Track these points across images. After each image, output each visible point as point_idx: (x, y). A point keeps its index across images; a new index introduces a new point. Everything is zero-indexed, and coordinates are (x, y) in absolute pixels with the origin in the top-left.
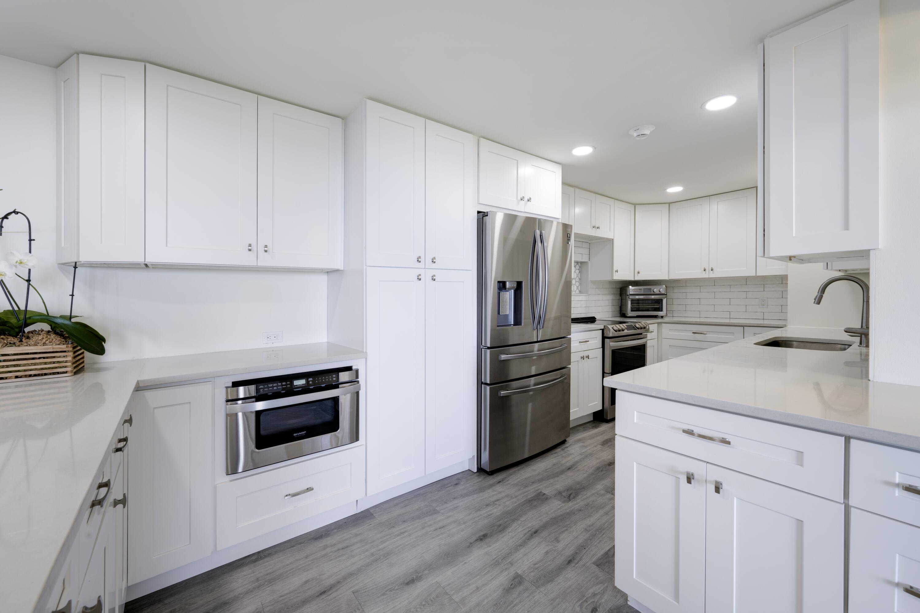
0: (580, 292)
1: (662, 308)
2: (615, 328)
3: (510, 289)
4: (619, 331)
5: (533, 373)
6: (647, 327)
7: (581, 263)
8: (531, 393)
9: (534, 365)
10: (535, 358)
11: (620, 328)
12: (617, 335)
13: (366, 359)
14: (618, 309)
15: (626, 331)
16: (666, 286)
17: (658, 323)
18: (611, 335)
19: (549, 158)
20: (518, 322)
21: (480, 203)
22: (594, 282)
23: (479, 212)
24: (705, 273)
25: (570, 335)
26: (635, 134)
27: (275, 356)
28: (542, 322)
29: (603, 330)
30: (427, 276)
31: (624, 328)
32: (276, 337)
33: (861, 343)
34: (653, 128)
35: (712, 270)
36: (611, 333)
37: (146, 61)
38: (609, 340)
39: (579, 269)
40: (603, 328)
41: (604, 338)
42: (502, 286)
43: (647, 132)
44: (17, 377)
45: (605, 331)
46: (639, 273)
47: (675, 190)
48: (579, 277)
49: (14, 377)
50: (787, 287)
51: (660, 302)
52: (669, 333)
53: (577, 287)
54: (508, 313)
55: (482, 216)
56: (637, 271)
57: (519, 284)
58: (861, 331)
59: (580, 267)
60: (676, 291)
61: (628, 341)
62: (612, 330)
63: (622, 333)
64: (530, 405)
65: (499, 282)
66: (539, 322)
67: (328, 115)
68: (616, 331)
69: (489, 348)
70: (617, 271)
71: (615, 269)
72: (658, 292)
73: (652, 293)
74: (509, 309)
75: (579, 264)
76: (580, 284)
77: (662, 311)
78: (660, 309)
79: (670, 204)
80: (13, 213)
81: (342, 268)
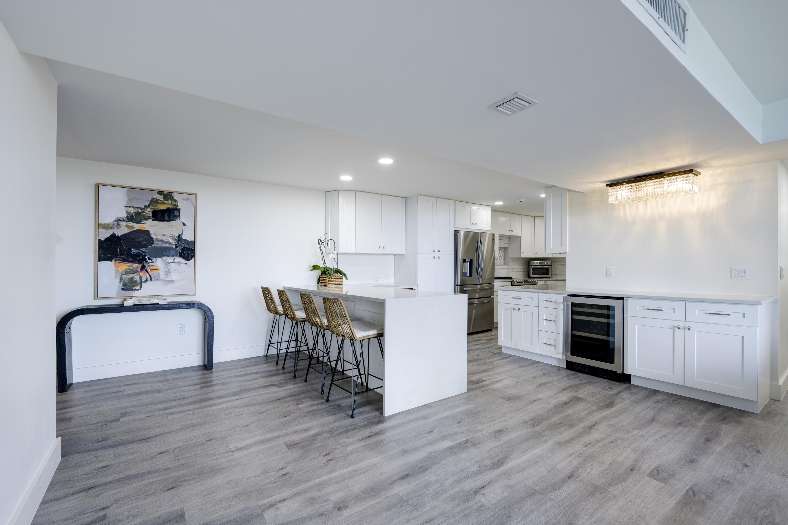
0: (504, 264)
1: (549, 273)
2: (518, 281)
3: (467, 262)
4: (520, 282)
5: (477, 297)
6: (536, 282)
7: (505, 248)
8: (475, 305)
9: (477, 294)
10: (478, 290)
11: (520, 281)
12: (518, 285)
13: (417, 286)
14: (527, 273)
15: (523, 283)
16: (551, 261)
17: (545, 281)
19: (486, 205)
20: (471, 275)
21: (456, 227)
22: (512, 259)
23: (455, 231)
25: (494, 282)
26: (518, 201)
28: (481, 276)
30: (436, 257)
31: (522, 281)
34: (524, 199)
36: (515, 283)
37: (356, 191)
39: (503, 251)
40: (512, 281)
42: (464, 261)
45: (513, 283)
46: (536, 254)
48: (504, 255)
51: (548, 269)
53: (503, 261)
54: (466, 272)
55: (457, 232)
57: (471, 260)
59: (504, 250)
60: (558, 263)
62: (516, 282)
63: (521, 284)
64: (474, 311)
65: (463, 259)
66: (480, 276)
67: (401, 197)
68: (518, 282)
69: (459, 285)
70: (523, 253)
71: (522, 252)
72: (547, 264)
73: (544, 264)
74: (467, 270)
75: (504, 249)
76: (504, 260)
77: (549, 274)
78: (548, 273)
79: (535, 217)
80: (331, 239)
81: (404, 254)
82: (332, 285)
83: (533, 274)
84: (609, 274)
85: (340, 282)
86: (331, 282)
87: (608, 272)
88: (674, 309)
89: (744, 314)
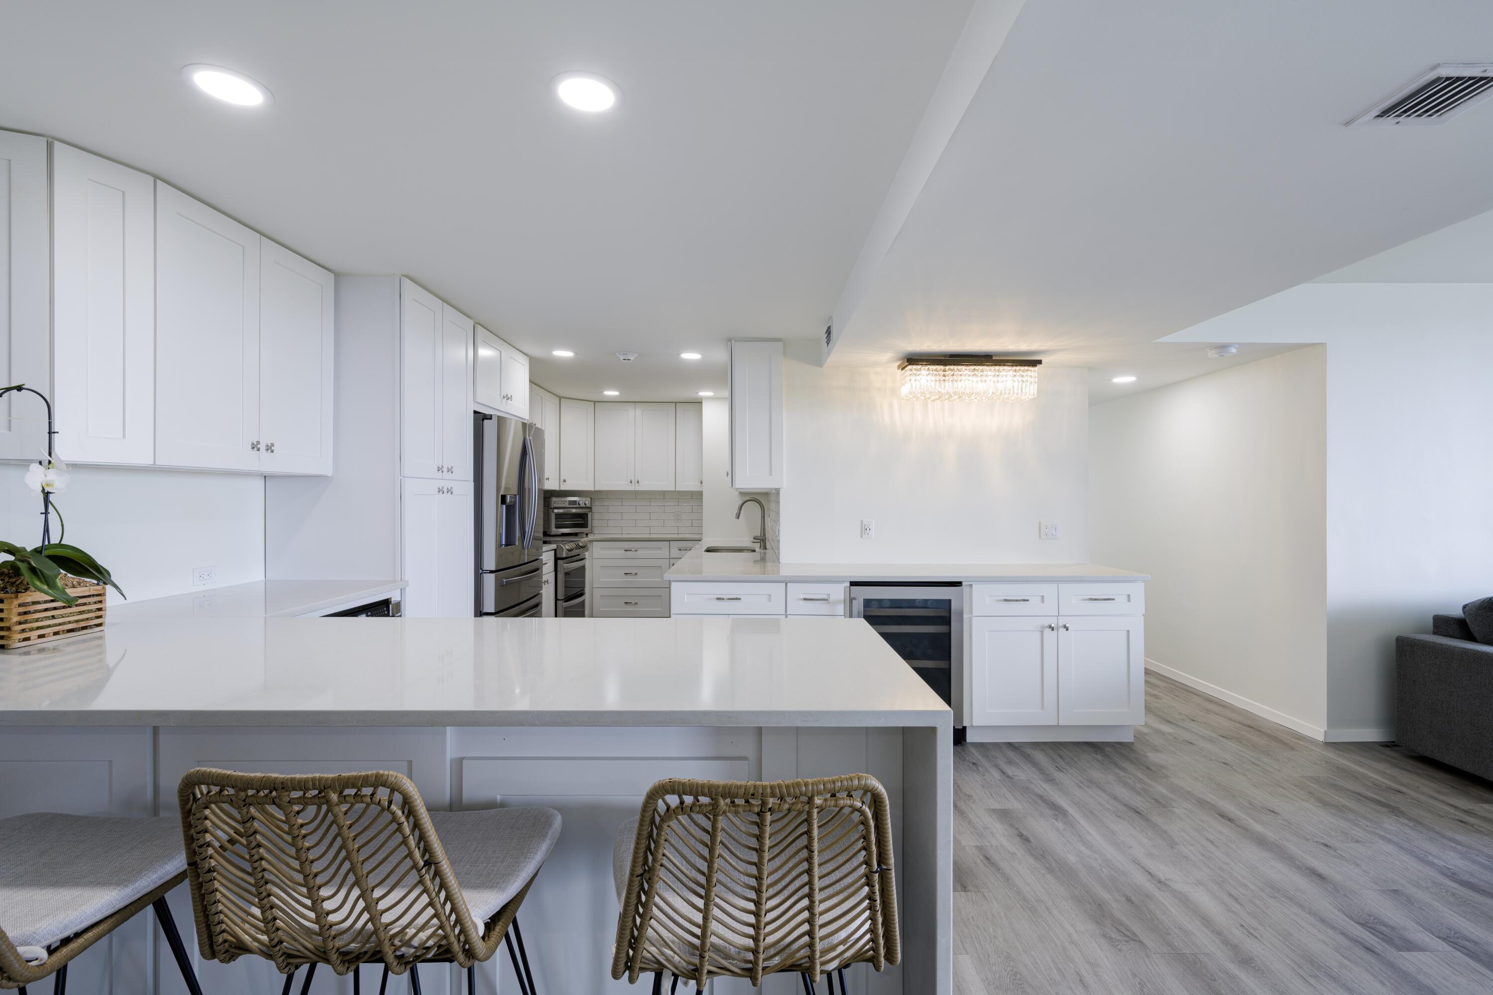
1: (587, 524)
2: (567, 547)
4: (570, 550)
6: (587, 546)
12: (569, 556)
15: (574, 551)
16: (592, 497)
17: (591, 542)
18: (564, 555)
19: (520, 349)
21: (478, 401)
23: (475, 412)
24: (632, 485)
26: (622, 358)
27: (208, 604)
29: (555, 550)
30: (446, 490)
31: (573, 547)
32: (210, 575)
33: (760, 547)
34: (636, 355)
35: (638, 482)
36: (564, 553)
37: (157, 177)
38: (562, 561)
40: (556, 548)
41: (557, 559)
42: (503, 500)
43: (632, 358)
44: (56, 634)
45: (558, 551)
46: (565, 481)
47: (611, 393)
49: (52, 634)
50: (702, 502)
51: (584, 516)
52: (601, 552)
55: (481, 418)
56: (563, 479)
57: (515, 498)
58: (761, 538)
60: (601, 505)
61: (573, 562)
62: (564, 549)
63: (572, 553)
65: (502, 496)
67: (320, 266)
68: (568, 551)
69: (492, 572)
70: (547, 479)
71: (546, 477)
72: (583, 506)
73: (578, 506)
77: (587, 527)
78: (584, 525)
79: (596, 403)
80: (19, 388)
81: (330, 474)
82: (41, 636)
83: (557, 527)
84: (866, 534)
85: (89, 611)
86: (37, 620)
87: (865, 529)
88: (1043, 596)
89: (1129, 596)
